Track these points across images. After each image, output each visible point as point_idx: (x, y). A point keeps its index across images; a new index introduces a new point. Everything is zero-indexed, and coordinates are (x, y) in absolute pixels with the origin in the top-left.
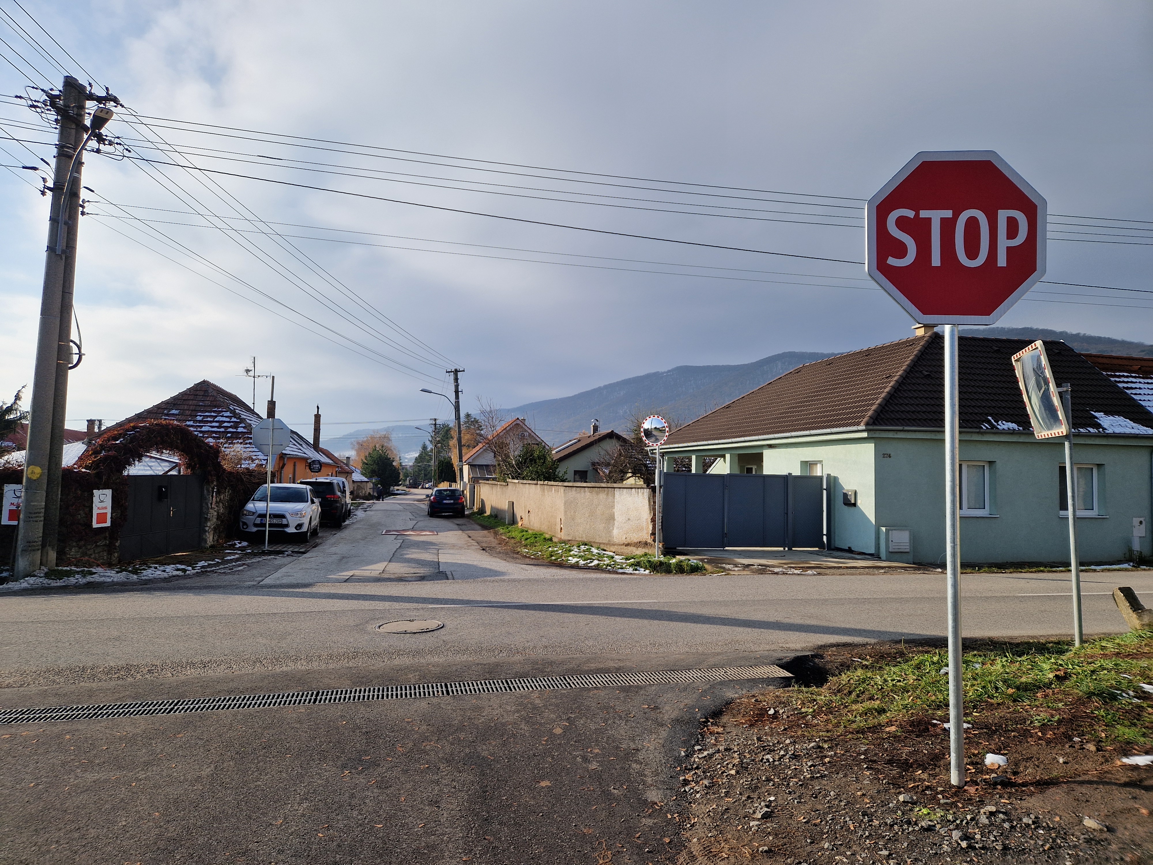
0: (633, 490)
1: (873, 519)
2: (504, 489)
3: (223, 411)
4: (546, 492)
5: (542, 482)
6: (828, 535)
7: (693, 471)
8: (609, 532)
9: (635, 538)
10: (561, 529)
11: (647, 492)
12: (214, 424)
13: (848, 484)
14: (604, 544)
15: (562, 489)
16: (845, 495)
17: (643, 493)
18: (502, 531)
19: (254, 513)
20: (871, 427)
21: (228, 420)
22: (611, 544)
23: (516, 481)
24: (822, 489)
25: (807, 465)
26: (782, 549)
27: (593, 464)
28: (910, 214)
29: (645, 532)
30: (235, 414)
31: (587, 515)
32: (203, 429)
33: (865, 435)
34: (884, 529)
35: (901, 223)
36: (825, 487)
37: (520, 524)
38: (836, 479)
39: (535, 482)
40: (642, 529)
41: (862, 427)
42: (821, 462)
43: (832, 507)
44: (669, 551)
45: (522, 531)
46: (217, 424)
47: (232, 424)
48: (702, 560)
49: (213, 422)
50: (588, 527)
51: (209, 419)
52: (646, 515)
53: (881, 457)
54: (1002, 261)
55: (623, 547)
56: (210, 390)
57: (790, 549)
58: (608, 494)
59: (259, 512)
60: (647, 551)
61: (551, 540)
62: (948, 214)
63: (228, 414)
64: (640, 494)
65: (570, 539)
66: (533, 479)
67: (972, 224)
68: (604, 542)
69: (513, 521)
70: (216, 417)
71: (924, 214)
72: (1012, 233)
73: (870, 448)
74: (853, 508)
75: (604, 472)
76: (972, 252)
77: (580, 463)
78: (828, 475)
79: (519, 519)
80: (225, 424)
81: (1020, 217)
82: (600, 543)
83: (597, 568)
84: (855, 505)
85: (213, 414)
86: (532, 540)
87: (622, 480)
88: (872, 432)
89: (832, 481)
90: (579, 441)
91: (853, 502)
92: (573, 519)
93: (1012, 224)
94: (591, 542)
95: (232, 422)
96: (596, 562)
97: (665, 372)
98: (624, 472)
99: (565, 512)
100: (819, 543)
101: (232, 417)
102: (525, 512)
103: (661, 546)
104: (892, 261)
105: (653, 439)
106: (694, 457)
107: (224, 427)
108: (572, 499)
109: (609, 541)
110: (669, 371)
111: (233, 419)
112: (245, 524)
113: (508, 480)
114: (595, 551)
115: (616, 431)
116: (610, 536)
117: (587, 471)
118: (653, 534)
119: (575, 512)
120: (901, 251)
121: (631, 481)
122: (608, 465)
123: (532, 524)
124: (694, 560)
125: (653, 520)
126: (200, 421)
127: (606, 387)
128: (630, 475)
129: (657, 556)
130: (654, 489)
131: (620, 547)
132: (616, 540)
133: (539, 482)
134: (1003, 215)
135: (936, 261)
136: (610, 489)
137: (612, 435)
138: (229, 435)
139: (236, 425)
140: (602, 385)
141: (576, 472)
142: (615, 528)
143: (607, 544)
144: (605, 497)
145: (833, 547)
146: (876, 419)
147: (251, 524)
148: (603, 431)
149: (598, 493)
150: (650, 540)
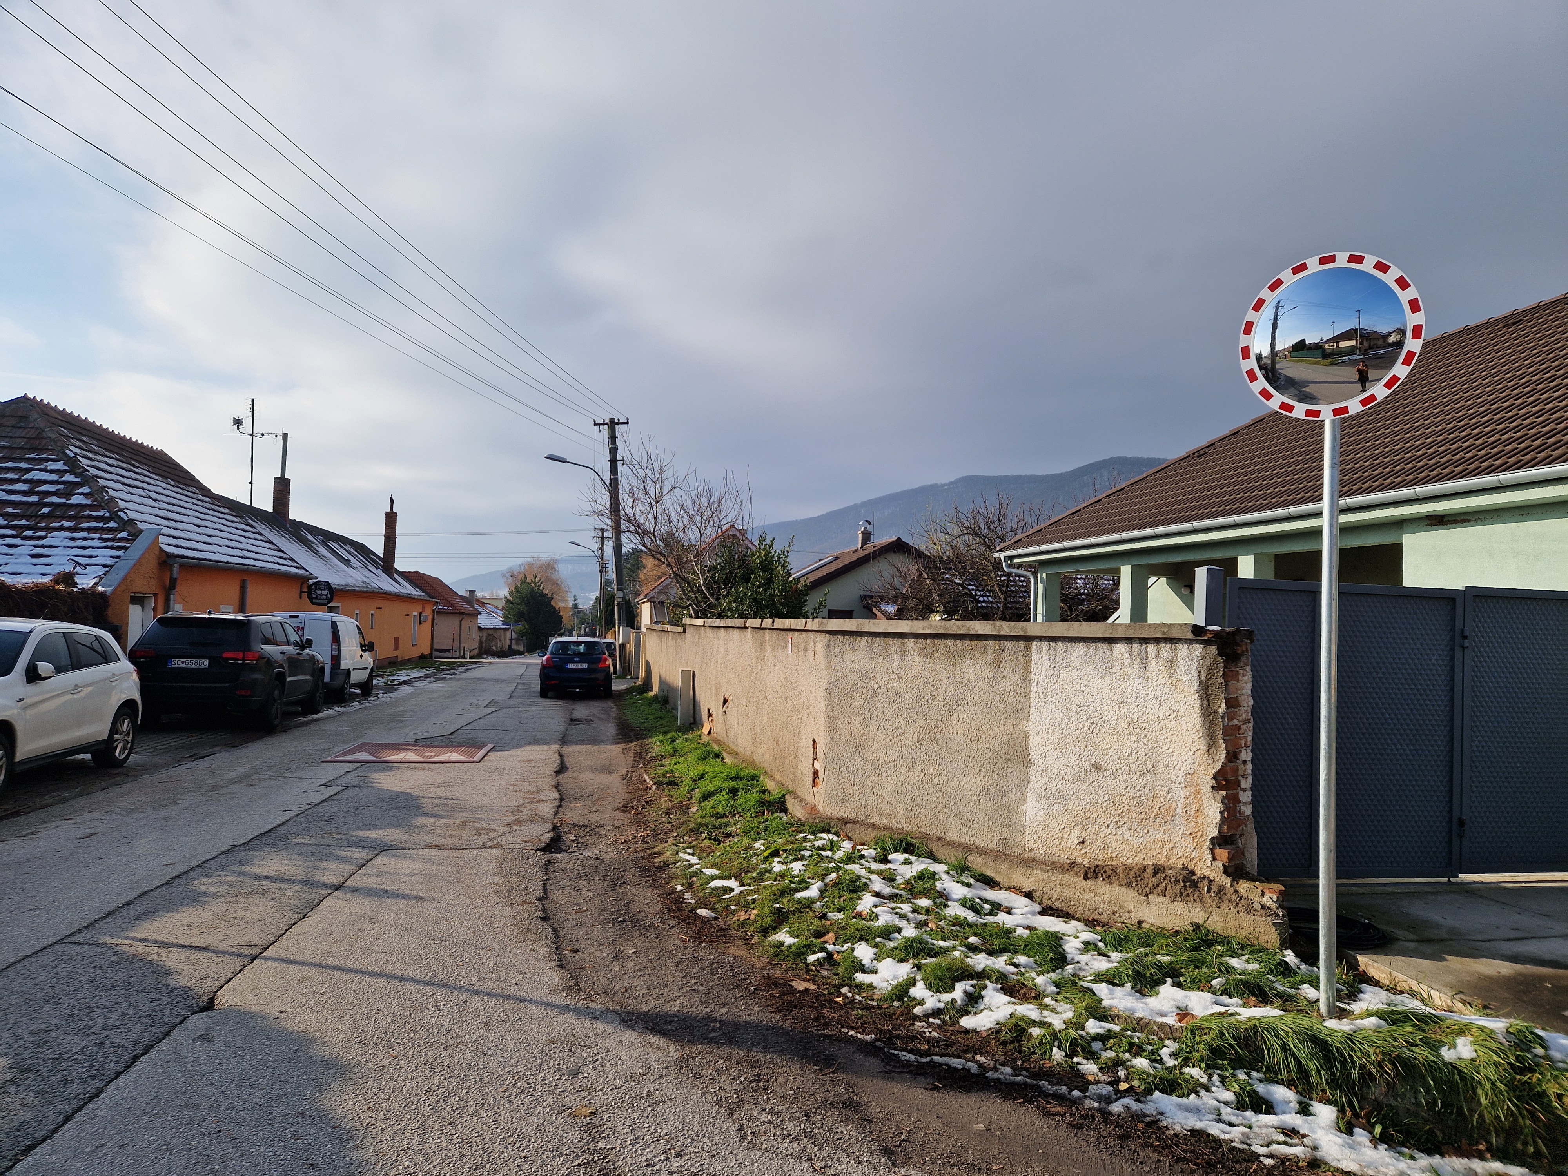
0: (1120, 649)
2: (676, 642)
3: (47, 460)
4: (768, 649)
5: (756, 622)
8: (1007, 809)
9: (1131, 847)
10: (816, 774)
11: (1190, 657)
14: (983, 852)
15: (819, 643)
17: (1171, 663)
21: (54, 477)
22: (1014, 861)
23: (699, 622)
27: (863, 597)
29: (1181, 827)
30: (73, 465)
31: (911, 736)
37: (705, 730)
39: (739, 622)
40: (1169, 816)
47: (61, 486)
49: (18, 481)
50: (915, 778)
51: (10, 476)
52: (1185, 753)
55: (1069, 878)
56: (34, 415)
58: (997, 663)
61: (782, 804)
63: (59, 465)
64: (1153, 666)
65: (845, 815)
68: (981, 842)
69: (694, 723)
70: (28, 470)
75: (885, 613)
79: (705, 716)
80: (45, 488)
82: (968, 849)
85: (23, 465)
92: (859, 747)
94: (926, 837)
95: (63, 483)
97: (945, 485)
99: (831, 720)
101: (66, 471)
102: (719, 699)
107: (38, 493)
108: (856, 677)
109: (1004, 841)
110: (951, 483)
111: (68, 477)
113: (686, 620)
116: (1008, 824)
117: (851, 612)
118: (1226, 840)
119: (865, 723)
123: (731, 735)
125: (1226, 780)
127: (864, 504)
131: (1056, 878)
132: (1035, 848)
133: (750, 622)
136: (1009, 644)
137: (899, 547)
138: (45, 510)
139: (70, 489)
141: (832, 613)
142: (1031, 798)
143: (999, 856)
144: (986, 672)
148: (882, 539)
149: (954, 659)
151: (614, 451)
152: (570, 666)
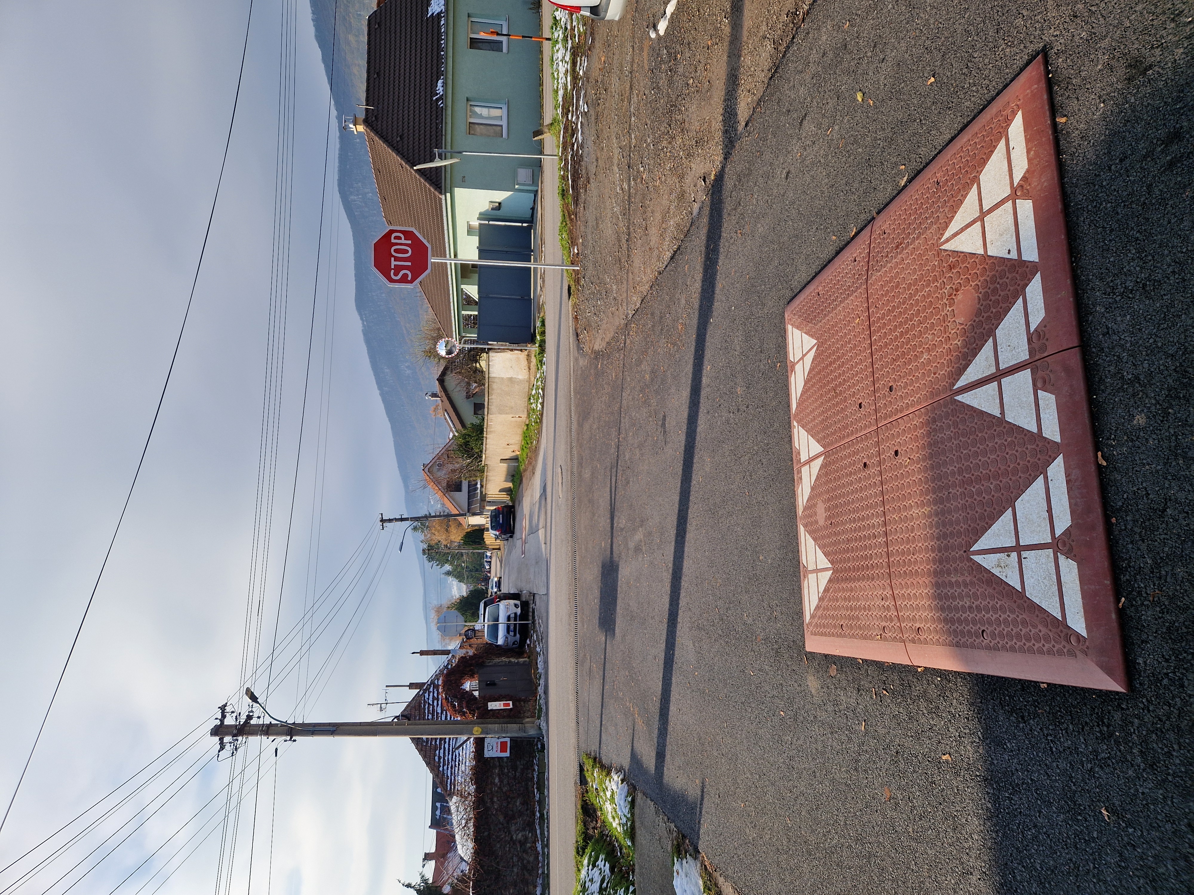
0: (490, 363)
1: (510, 193)
2: (490, 468)
3: (424, 699)
4: (492, 430)
5: (485, 433)
6: (522, 222)
7: (476, 313)
8: (520, 382)
9: (525, 363)
10: (519, 417)
11: (491, 354)
12: (435, 704)
13: (485, 207)
15: (490, 416)
16: (493, 209)
17: (492, 356)
18: (523, 466)
19: (506, 638)
20: (443, 191)
21: (431, 694)
22: (529, 381)
24: (489, 225)
25: (470, 231)
26: (532, 257)
27: (468, 397)
28: (392, 271)
29: (520, 356)
31: (509, 398)
32: (439, 711)
33: (448, 195)
34: (516, 186)
35: (396, 274)
36: (487, 222)
37: (518, 453)
38: (480, 214)
39: (485, 439)
40: (518, 358)
41: (443, 197)
42: (468, 222)
43: (502, 218)
44: (532, 340)
45: (523, 449)
46: (436, 702)
48: (538, 317)
49: (433, 705)
50: (517, 397)
51: (431, 709)
52: (508, 355)
53: (465, 183)
54: (409, 242)
55: (530, 372)
57: (532, 251)
58: (493, 382)
59: (506, 633)
60: (533, 355)
61: (527, 425)
62: (393, 259)
63: (426, 695)
64: (492, 359)
65: (526, 410)
66: (482, 444)
67: (396, 251)
68: (527, 385)
69: (516, 459)
70: (429, 704)
71: (393, 267)
72: (400, 238)
73: (458, 191)
74: (502, 204)
75: (476, 387)
76: (406, 252)
77: (467, 410)
78: (478, 219)
79: (514, 454)
80: (436, 695)
81: (394, 235)
82: (528, 388)
83: (543, 390)
84: (500, 203)
85: (426, 708)
86: (528, 439)
87: (482, 372)
88: (447, 190)
89: (483, 216)
90: (446, 410)
91: (497, 204)
92: (512, 408)
93: (397, 238)
94: (528, 395)
95: (433, 690)
96: (540, 391)
97: (363, 324)
98: (476, 370)
99: (507, 413)
100: (529, 228)
102: (508, 448)
103: (529, 345)
104: (409, 279)
105: (454, 349)
106: (463, 312)
107: (438, 696)
108: (498, 409)
109: (526, 381)
110: (362, 319)
112: (514, 644)
113: (483, 465)
114: (534, 392)
115: (437, 376)
116: (523, 381)
117: (475, 404)
118: (521, 350)
119: (507, 407)
120: (406, 275)
121: (483, 364)
122: (468, 384)
123: (517, 442)
124: (538, 324)
125: (512, 350)
126: (433, 715)
127: (380, 388)
128: (478, 365)
129: (534, 349)
130: (489, 349)
131: (531, 374)
132: (526, 377)
133: (485, 435)
134: (393, 241)
135: (409, 264)
136: (490, 380)
137: (441, 380)
140: (378, 392)
141: (475, 413)
142: (518, 377)
143: (529, 383)
144: (495, 384)
145: (531, 219)
146: (436, 185)
147: (514, 639)
148: (437, 387)
149: (493, 390)
150: (526, 353)
151: (396, 520)
152: (501, 522)
